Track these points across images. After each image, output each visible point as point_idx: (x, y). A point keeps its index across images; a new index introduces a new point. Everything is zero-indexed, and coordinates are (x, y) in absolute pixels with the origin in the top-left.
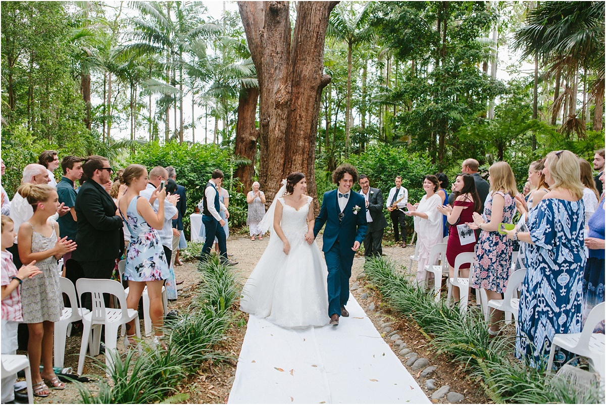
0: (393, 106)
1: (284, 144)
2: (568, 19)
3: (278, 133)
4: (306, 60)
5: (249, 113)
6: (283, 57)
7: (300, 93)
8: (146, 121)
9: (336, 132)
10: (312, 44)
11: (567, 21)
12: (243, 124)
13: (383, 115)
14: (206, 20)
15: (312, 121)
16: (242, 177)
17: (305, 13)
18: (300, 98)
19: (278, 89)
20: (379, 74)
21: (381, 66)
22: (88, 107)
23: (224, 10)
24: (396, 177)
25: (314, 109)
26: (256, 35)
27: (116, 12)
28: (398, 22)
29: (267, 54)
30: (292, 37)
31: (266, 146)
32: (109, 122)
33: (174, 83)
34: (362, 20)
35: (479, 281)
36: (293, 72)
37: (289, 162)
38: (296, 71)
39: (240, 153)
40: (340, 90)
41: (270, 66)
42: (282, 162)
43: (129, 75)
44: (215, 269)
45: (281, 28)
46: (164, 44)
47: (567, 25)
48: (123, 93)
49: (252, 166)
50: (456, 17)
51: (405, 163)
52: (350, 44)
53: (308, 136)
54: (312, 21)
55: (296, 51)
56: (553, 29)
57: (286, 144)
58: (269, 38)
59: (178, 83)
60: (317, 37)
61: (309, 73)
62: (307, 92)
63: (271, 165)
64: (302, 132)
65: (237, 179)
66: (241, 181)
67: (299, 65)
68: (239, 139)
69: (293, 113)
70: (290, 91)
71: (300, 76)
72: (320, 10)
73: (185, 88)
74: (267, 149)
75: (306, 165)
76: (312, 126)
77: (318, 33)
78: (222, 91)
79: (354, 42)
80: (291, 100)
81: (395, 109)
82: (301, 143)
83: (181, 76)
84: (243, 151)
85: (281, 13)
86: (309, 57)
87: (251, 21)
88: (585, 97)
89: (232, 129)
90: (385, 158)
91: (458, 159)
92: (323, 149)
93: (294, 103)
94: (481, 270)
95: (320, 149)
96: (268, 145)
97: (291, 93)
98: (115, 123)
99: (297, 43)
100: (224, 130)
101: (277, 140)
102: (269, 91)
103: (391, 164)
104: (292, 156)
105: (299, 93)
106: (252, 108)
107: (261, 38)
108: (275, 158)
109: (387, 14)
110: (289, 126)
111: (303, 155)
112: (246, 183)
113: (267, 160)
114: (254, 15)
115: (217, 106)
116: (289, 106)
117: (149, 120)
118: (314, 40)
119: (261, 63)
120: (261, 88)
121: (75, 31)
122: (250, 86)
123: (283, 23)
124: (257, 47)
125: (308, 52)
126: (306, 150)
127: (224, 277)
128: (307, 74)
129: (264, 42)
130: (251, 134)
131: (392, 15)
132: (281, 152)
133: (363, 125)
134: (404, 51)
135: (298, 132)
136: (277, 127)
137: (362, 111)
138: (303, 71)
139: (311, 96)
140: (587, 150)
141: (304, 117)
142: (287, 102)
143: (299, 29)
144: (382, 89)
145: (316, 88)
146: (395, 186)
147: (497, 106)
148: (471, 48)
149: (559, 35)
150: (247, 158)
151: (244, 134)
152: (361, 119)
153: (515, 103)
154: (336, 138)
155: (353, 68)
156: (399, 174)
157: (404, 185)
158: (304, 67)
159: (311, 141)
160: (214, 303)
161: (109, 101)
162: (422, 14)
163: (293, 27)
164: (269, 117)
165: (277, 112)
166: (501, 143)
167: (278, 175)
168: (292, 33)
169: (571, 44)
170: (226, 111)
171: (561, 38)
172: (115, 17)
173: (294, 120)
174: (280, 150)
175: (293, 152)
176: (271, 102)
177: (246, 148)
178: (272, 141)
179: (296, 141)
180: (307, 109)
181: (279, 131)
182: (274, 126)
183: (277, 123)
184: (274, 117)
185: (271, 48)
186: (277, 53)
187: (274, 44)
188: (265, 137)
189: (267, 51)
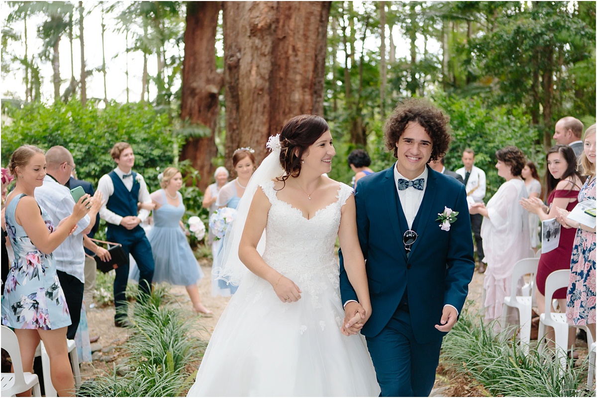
1: (266, 99)
3: (256, 80)
5: (205, 43)
8: (17, 64)
9: (364, 71)
13: (448, 38)
15: (316, 56)
16: (194, 159)
18: (294, 16)
24: (464, 149)
25: (318, 36)
35: (586, 314)
39: (191, 116)
44: (155, 311)
49: (211, 140)
51: (481, 125)
53: (310, 82)
57: (271, 99)
64: (298, 77)
65: (187, 162)
66: (194, 166)
68: (186, 91)
69: (281, 44)
70: (275, 5)
74: (238, 108)
76: (316, 66)
80: (277, 21)
82: (297, 96)
84: (196, 112)
89: (174, 73)
92: (341, 104)
93: (283, 26)
94: (587, 295)
95: (335, 103)
96: (238, 102)
100: (159, 75)
101: (254, 93)
103: (456, 128)
106: (208, 33)
108: (251, 123)
110: (275, 67)
112: (201, 169)
113: (237, 129)
115: (146, 31)
116: (275, 31)
117: (24, 62)
127: (170, 325)
130: (208, 81)
132: (263, 113)
133: (413, 58)
135: (291, 76)
136: (254, 68)
137: (411, 32)
139: (311, 13)
141: (301, 49)
142: (270, 26)
146: (463, 166)
150: (203, 124)
151: (195, 81)
154: (365, 83)
156: (469, 146)
157: (479, 165)
159: (315, 92)
160: (157, 362)
164: (240, 51)
165: (254, 43)
170: (163, 37)
173: (284, 56)
174: (260, 109)
175: (284, 112)
176: (243, 26)
177: (199, 107)
178: (246, 94)
179: (288, 93)
180: (306, 37)
181: (257, 75)
182: (248, 69)
183: (254, 62)
184: (249, 52)
188: (234, 88)
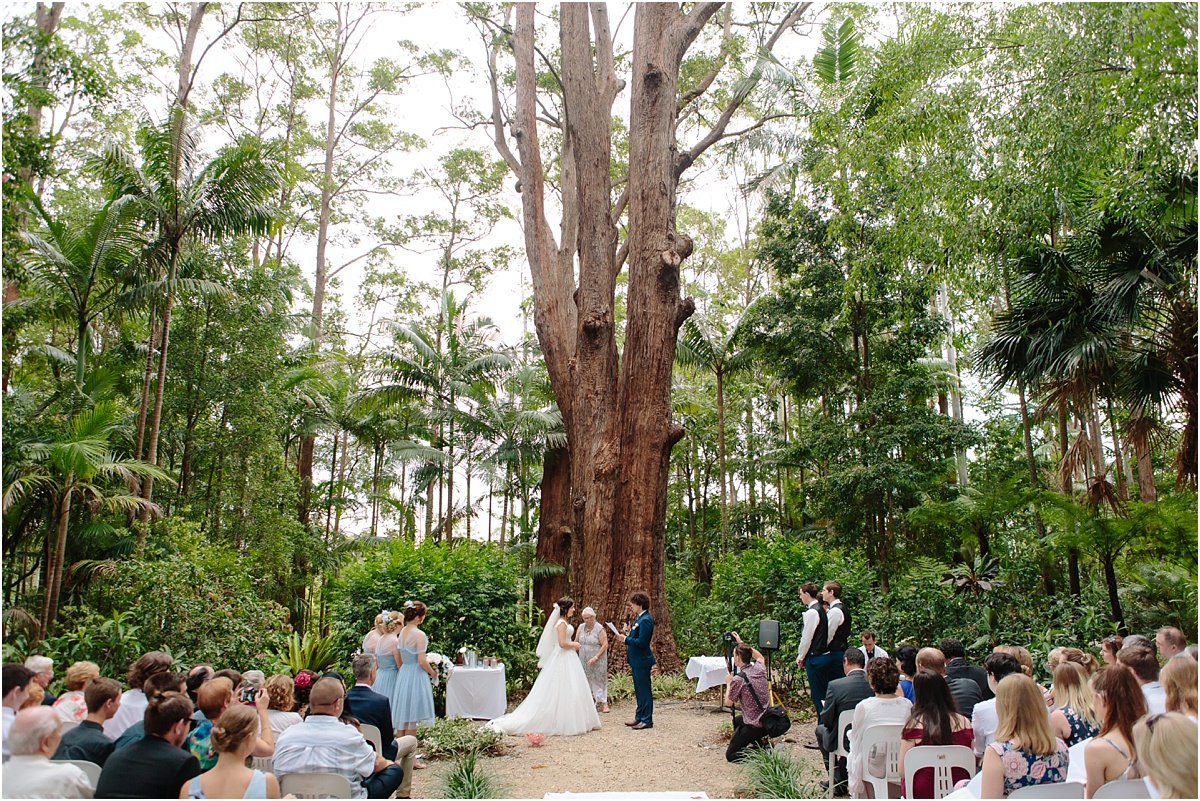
0: (798, 471)
1: (610, 539)
2: (1061, 324)
3: (600, 522)
4: (643, 403)
5: (560, 488)
6: (606, 399)
7: (635, 454)
9: (709, 514)
10: (651, 377)
11: (1060, 326)
12: (551, 507)
13: (783, 484)
14: (495, 348)
15: (657, 500)
16: (549, 595)
17: (638, 332)
18: (635, 463)
19: (599, 451)
20: (772, 418)
21: (774, 407)
22: (306, 487)
23: (525, 331)
25: (658, 481)
26: (563, 367)
27: (361, 342)
28: (789, 339)
29: (580, 395)
30: (620, 369)
31: (581, 543)
32: (339, 509)
33: (440, 444)
34: (735, 339)
36: (623, 421)
37: (619, 570)
38: (628, 420)
39: (546, 556)
40: (710, 447)
41: (586, 414)
42: (608, 570)
43: (372, 435)
45: (602, 355)
46: (427, 385)
47: (1061, 334)
48: (362, 461)
49: (565, 578)
50: (880, 328)
52: (719, 374)
53: (651, 525)
54: (650, 343)
55: (626, 389)
56: (1040, 343)
57: (613, 540)
58: (584, 371)
59: (447, 445)
60: (659, 366)
61: (648, 423)
62: (647, 454)
63: (590, 577)
64: (640, 520)
67: (632, 412)
68: (544, 533)
69: (624, 489)
70: (618, 452)
71: (634, 427)
72: (661, 327)
73: (458, 451)
74: (582, 550)
75: (648, 576)
76: (657, 508)
77: (660, 360)
78: (515, 456)
79: (726, 371)
80: (620, 466)
81: (802, 475)
82: (638, 538)
83: (452, 433)
84: (550, 551)
85: (601, 333)
86: (647, 397)
87: (555, 346)
88: (1116, 444)
90: (784, 559)
91: (914, 556)
92: (687, 544)
93: (626, 471)
97: (620, 455)
98: (350, 509)
99: (628, 377)
101: (598, 534)
102: (584, 453)
104: (624, 560)
105: (632, 455)
107: (570, 372)
108: (595, 563)
109: (771, 328)
110: (618, 510)
111: (644, 558)
113: (582, 568)
114: (559, 339)
116: (617, 477)
118: (655, 371)
119: (571, 410)
120: (571, 448)
121: (295, 372)
122: (560, 445)
123: (605, 348)
124: (564, 385)
125: (646, 391)
126: (648, 548)
128: (645, 424)
129: (575, 377)
130: (563, 523)
131: (779, 330)
132: (606, 554)
133: (753, 502)
134: (803, 384)
135: (633, 518)
136: (599, 511)
137: (749, 478)
138: (639, 420)
139: (652, 460)
140: (1134, 535)
141: (643, 493)
142: (614, 470)
143: (629, 356)
144: (779, 444)
145: (661, 447)
147: (972, 464)
148: (912, 374)
149: (1052, 349)
150: (557, 564)
151: (550, 524)
152: (748, 491)
153: (1003, 458)
155: (727, 412)
158: (640, 414)
159: (657, 534)
161: (341, 476)
162: (827, 327)
163: (621, 352)
164: (585, 495)
165: (598, 487)
166: (982, 528)
167: (602, 594)
168: (620, 362)
169: (1074, 361)
171: (1057, 352)
172: (359, 349)
173: (626, 500)
174: (604, 550)
175: (626, 553)
176: (588, 472)
177: (554, 546)
178: (590, 535)
179: (630, 535)
180: (647, 481)
181: (601, 518)
182: (593, 511)
183: (599, 505)
184: (593, 496)
185: (586, 387)
186: (597, 394)
187: (592, 381)
188: (579, 529)
189: (581, 392)
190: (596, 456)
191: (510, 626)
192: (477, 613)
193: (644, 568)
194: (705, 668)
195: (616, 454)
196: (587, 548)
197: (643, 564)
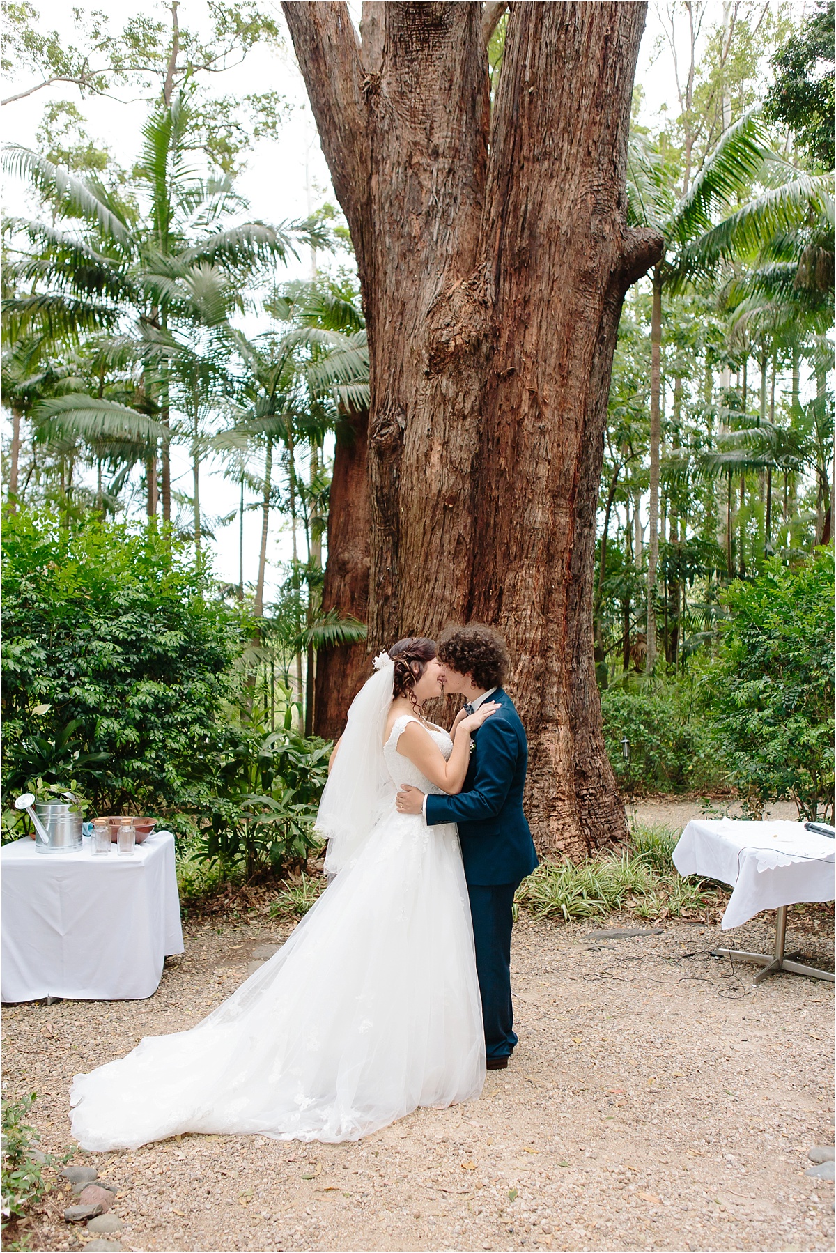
1: (465, 520)
3: (440, 477)
4: (558, 159)
6: (460, 172)
7: (534, 299)
10: (582, 85)
12: (346, 522)
15: (585, 425)
18: (535, 321)
19: (439, 299)
25: (591, 372)
29: (394, 158)
31: (391, 534)
36: (503, 216)
37: (488, 598)
38: (516, 207)
39: (338, 605)
41: (406, 204)
42: (458, 595)
53: (569, 484)
55: (513, 126)
57: (475, 521)
58: (402, 93)
60: (605, 58)
61: (570, 214)
62: (566, 297)
64: (543, 470)
67: (529, 183)
69: (503, 389)
70: (490, 298)
71: (533, 227)
74: (396, 547)
75: (559, 612)
76: (584, 446)
77: (607, 39)
80: (495, 333)
82: (538, 516)
86: (570, 143)
87: (328, 36)
93: (509, 346)
96: (398, 530)
97: (495, 304)
101: (435, 507)
104: (500, 569)
105: (527, 302)
107: (368, 103)
108: (428, 580)
110: (487, 444)
111: (549, 567)
113: (395, 595)
116: (487, 358)
118: (593, 70)
125: (568, 124)
126: (562, 544)
128: (562, 216)
129: (380, 111)
132: (455, 556)
135: (526, 466)
136: (437, 449)
138: (548, 207)
139: (578, 315)
141: (552, 402)
142: (478, 344)
143: (524, 34)
145: (603, 281)
158: (550, 190)
159: (580, 514)
164: (404, 410)
165: (436, 388)
173: (509, 417)
174: (450, 547)
175: (506, 555)
176: (412, 352)
178: (415, 509)
179: (517, 509)
180: (564, 373)
181: (443, 465)
182: (423, 449)
183: (438, 433)
184: (425, 411)
185: (408, 136)
186: (435, 154)
187: (422, 119)
188: (388, 497)
189: (394, 149)
190: (431, 313)
191: (197, 729)
192: (90, 693)
193: (550, 592)
194: (754, 861)
195: (484, 303)
196: (407, 543)
197: (548, 581)
